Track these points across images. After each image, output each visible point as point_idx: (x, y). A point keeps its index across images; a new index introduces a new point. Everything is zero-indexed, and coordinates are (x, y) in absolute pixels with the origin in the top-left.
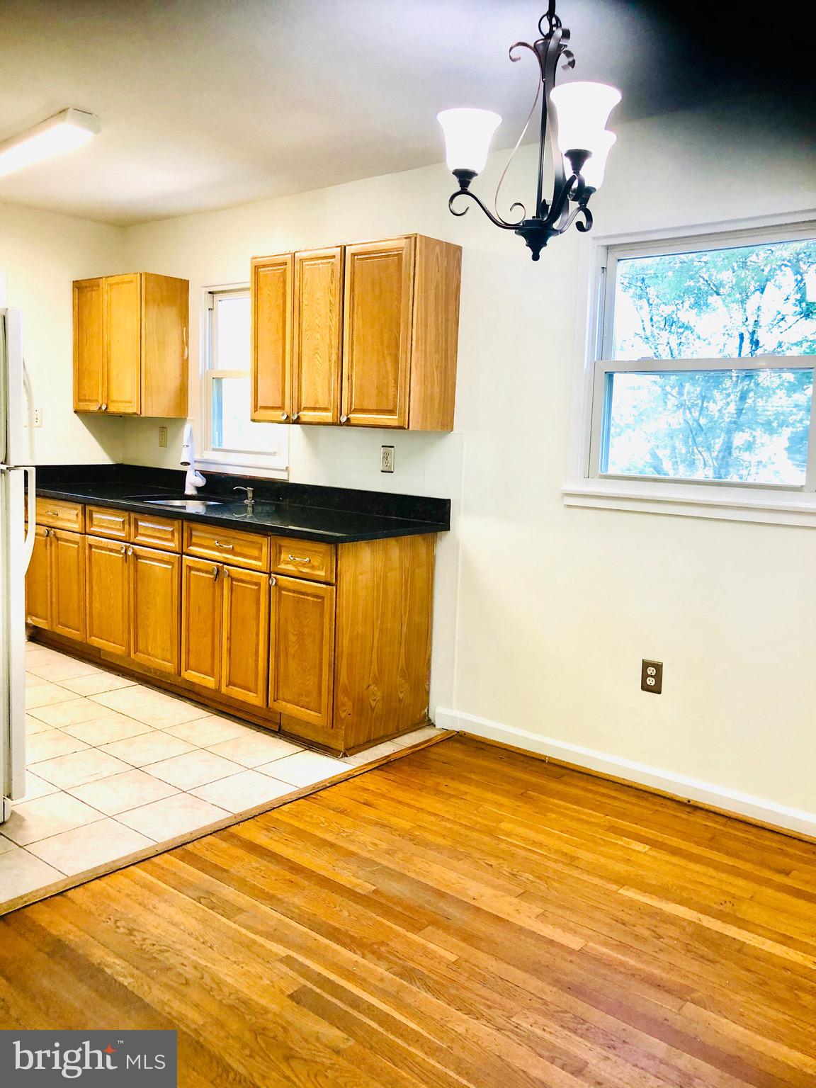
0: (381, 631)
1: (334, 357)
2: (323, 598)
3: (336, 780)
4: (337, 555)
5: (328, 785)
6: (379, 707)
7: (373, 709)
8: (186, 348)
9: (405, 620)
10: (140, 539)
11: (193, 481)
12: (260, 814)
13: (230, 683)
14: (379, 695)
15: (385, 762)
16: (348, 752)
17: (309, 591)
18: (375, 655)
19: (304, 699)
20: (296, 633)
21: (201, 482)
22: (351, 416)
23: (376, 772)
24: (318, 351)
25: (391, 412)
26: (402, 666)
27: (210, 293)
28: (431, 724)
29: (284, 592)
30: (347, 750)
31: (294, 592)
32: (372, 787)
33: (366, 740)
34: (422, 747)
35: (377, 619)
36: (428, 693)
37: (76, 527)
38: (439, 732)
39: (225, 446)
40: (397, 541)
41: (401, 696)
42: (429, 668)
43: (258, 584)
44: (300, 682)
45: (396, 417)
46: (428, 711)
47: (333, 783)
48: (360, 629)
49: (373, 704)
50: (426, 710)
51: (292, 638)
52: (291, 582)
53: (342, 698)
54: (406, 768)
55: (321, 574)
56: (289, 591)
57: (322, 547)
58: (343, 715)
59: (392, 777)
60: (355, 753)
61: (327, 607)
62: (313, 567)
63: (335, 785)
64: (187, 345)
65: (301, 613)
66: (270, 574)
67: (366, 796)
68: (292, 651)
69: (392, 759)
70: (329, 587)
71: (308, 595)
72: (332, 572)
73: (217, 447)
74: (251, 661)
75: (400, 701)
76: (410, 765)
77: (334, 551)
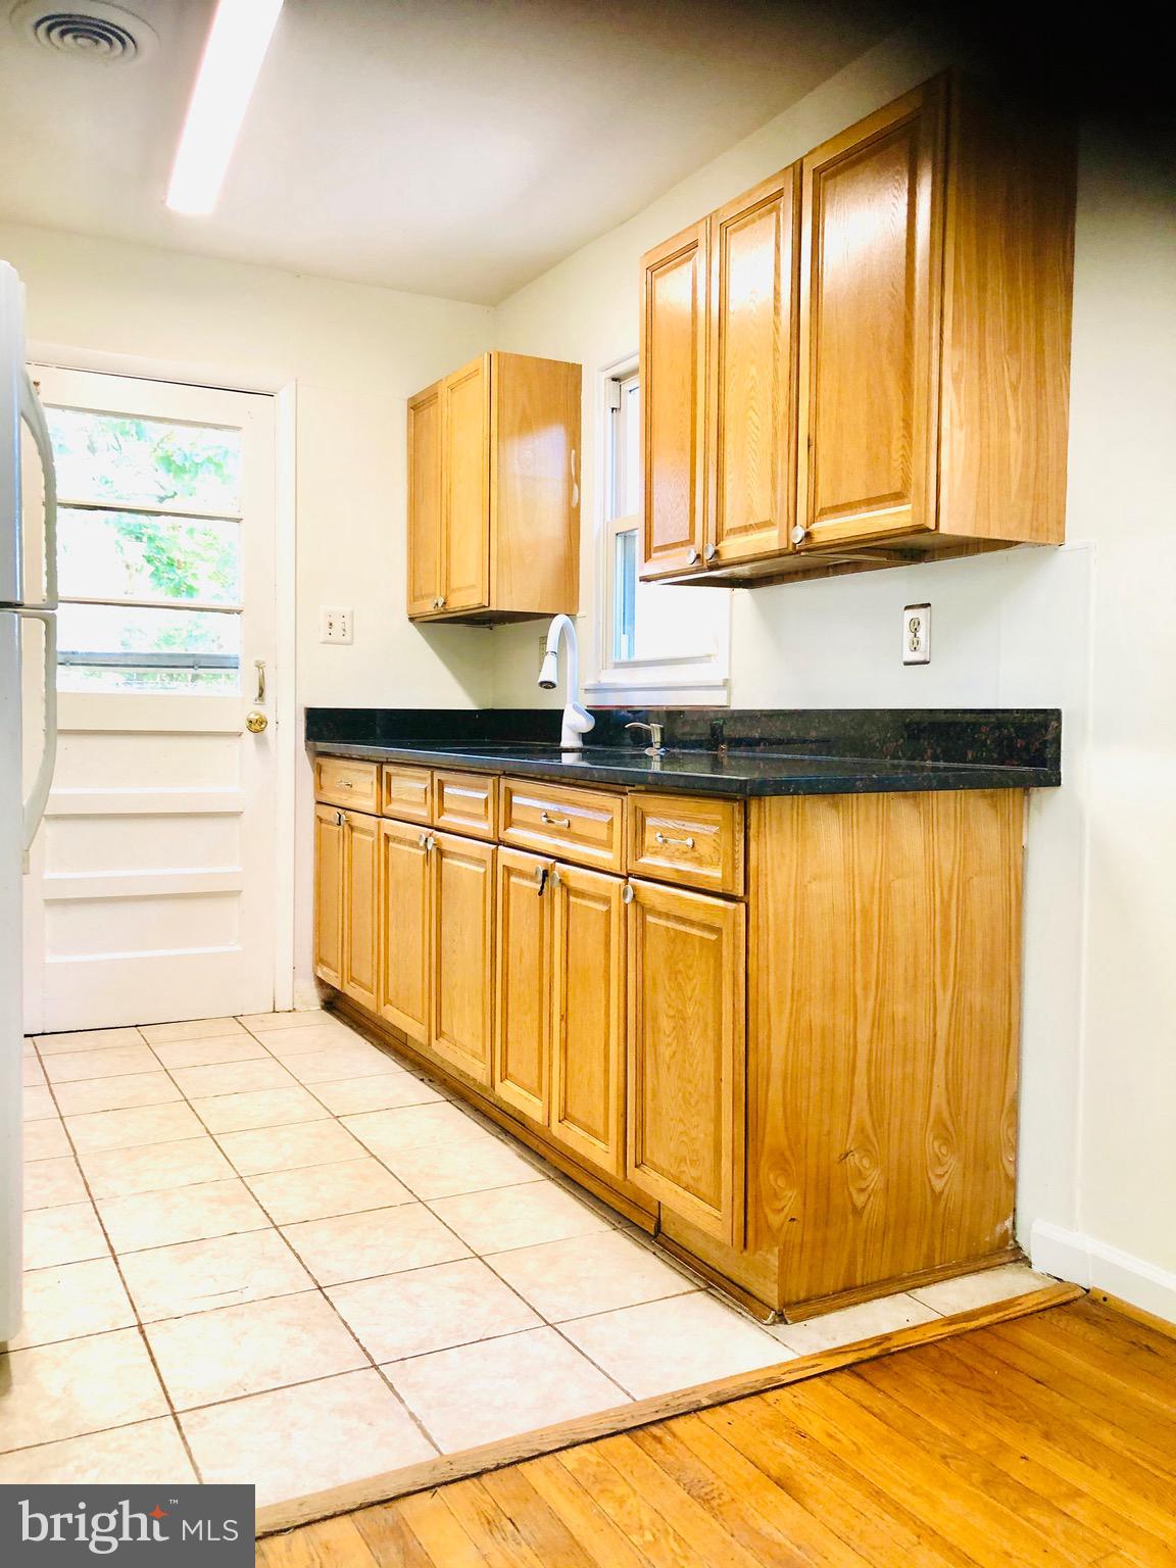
0: (876, 1023)
1: (782, 407)
2: (718, 931)
3: (731, 1389)
4: (747, 828)
5: (706, 1402)
6: (876, 1209)
7: (857, 1212)
8: (576, 487)
9: (945, 1000)
10: (446, 820)
11: (575, 725)
12: (498, 1468)
13: (565, 1117)
14: (875, 1178)
15: (874, 1352)
16: (790, 1310)
17: (695, 916)
18: (861, 1079)
19: (690, 1173)
20: (672, 1013)
21: (586, 724)
22: (814, 527)
23: (845, 1381)
24: (753, 403)
25: (898, 497)
26: (939, 1113)
27: (614, 379)
28: (1019, 1258)
29: (650, 919)
30: (787, 1305)
31: (668, 916)
32: (815, 1427)
33: (840, 1286)
34: (984, 1321)
35: (865, 988)
36: (1012, 1183)
37: (370, 805)
38: (1036, 1285)
39: (638, 656)
40: (917, 805)
41: (938, 1185)
42: (1015, 1124)
43: (607, 901)
44: (681, 1128)
45: (908, 507)
46: (1014, 1223)
47: (719, 1399)
48: (817, 1014)
49: (860, 1200)
50: (1008, 1224)
51: (665, 1024)
52: (661, 894)
53: (769, 1178)
54: (925, 1380)
55: (713, 874)
56: (659, 914)
57: (716, 810)
58: (775, 1220)
59: (878, 1403)
60: (809, 1316)
61: (726, 952)
62: (699, 861)
63: (722, 1403)
64: (578, 481)
65: (680, 966)
66: (627, 878)
67: (788, 1455)
68: (666, 1053)
69: (894, 1345)
70: (731, 905)
71: (692, 923)
72: (734, 868)
73: (624, 658)
74: (597, 1067)
75: (937, 1197)
76: (936, 1370)
77: (739, 818)
